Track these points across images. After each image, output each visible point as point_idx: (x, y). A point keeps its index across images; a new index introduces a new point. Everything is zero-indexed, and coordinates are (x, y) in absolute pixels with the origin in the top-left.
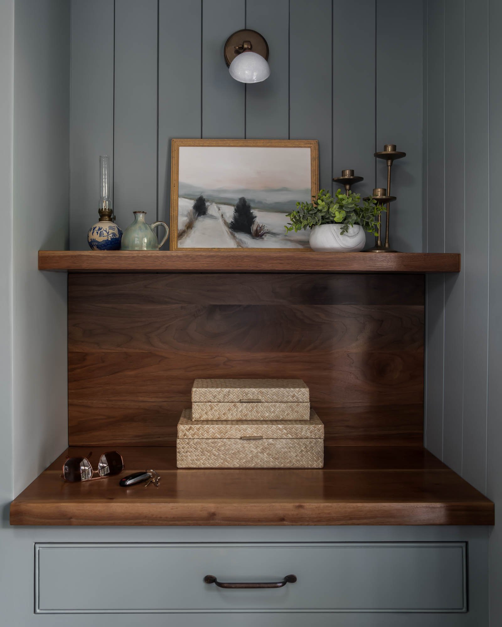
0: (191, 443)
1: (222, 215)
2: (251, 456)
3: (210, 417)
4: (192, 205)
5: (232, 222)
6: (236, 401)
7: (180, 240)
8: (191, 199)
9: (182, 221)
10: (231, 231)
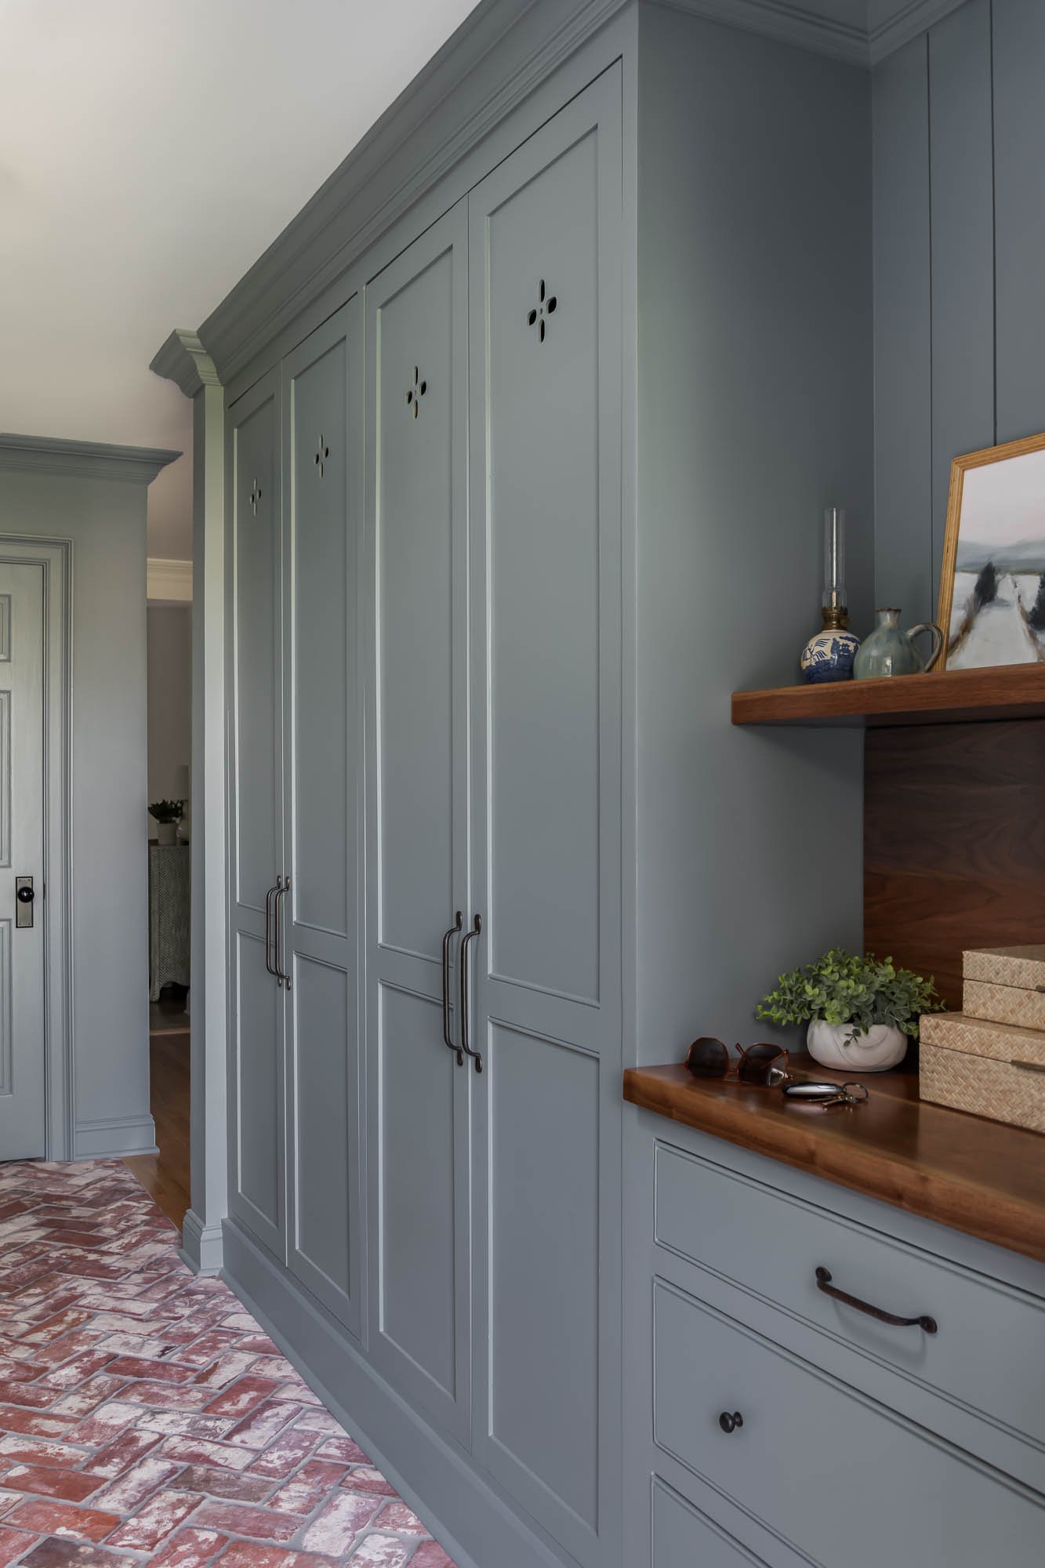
0: (939, 1054)
1: (1019, 597)
2: (1030, 1104)
3: (990, 1014)
4: (974, 585)
5: (1034, 609)
6: (1031, 987)
7: (949, 656)
8: (973, 572)
9: (958, 616)
10: (1030, 628)
